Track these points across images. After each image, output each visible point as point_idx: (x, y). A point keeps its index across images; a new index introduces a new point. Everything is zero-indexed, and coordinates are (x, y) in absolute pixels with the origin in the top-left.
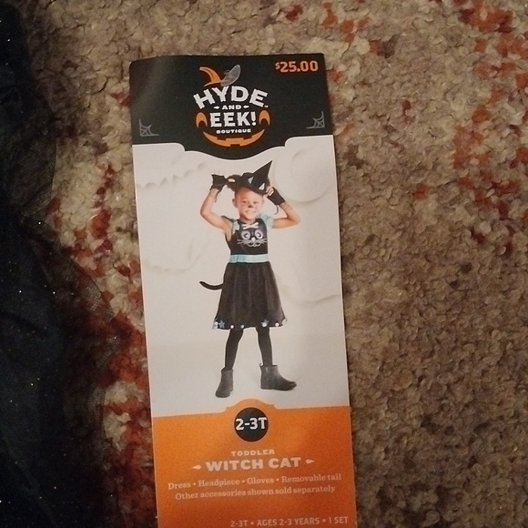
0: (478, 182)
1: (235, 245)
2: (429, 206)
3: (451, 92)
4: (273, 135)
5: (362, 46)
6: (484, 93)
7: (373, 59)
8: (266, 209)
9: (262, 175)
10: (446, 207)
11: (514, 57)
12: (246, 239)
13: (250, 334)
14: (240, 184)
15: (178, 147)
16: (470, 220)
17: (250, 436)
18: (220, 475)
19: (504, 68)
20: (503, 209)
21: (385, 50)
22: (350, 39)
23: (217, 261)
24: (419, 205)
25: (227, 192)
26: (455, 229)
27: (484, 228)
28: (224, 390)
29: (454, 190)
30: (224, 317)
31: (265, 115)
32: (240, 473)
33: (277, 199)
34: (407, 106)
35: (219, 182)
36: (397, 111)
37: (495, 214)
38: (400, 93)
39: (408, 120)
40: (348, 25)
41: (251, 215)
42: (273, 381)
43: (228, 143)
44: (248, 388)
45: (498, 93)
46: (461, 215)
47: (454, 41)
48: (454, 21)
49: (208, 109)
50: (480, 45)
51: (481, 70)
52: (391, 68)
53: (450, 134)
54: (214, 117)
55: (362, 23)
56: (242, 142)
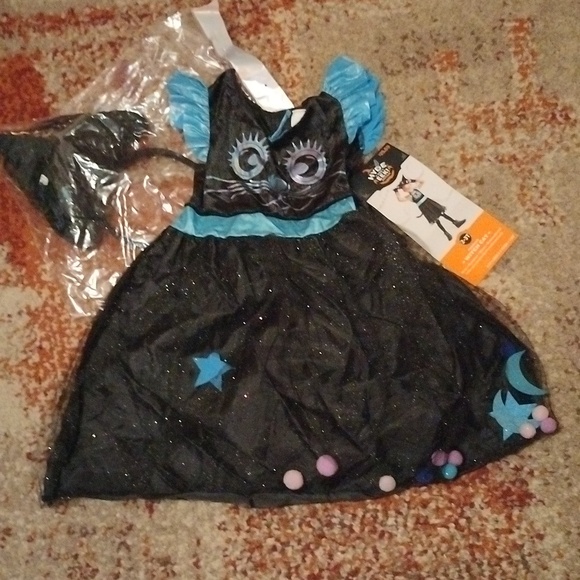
0: (532, 208)
1: (415, 201)
2: (521, 222)
3: (509, 185)
4: (396, 169)
5: (473, 185)
6: (520, 181)
7: (479, 187)
8: (413, 186)
9: (404, 179)
10: (526, 220)
11: (523, 166)
12: (416, 197)
13: (441, 219)
14: (401, 186)
15: (378, 192)
16: (536, 220)
17: (468, 241)
18: (471, 258)
19: (522, 171)
20: (546, 212)
21: (481, 183)
22: (467, 184)
23: (415, 208)
24: (517, 223)
25: (400, 191)
26: (534, 226)
27: (543, 221)
28: (450, 238)
29: (527, 213)
30: (431, 220)
31: (390, 167)
32: (476, 253)
33: (413, 181)
34: (497, 196)
35: (396, 190)
36: (495, 199)
37: (544, 215)
38: (493, 193)
39: (500, 200)
40: (465, 182)
41: (412, 190)
42: (458, 224)
43: (388, 180)
44: (455, 232)
45: (524, 179)
46: (532, 220)
47: (501, 170)
48: (498, 164)
49: (375, 178)
50: (510, 167)
51: (515, 175)
52: (485, 187)
53: (516, 198)
54: (378, 178)
55: (469, 178)
56: (391, 177)
